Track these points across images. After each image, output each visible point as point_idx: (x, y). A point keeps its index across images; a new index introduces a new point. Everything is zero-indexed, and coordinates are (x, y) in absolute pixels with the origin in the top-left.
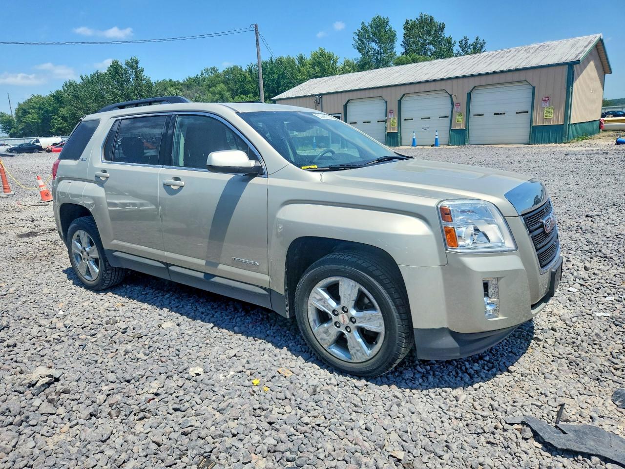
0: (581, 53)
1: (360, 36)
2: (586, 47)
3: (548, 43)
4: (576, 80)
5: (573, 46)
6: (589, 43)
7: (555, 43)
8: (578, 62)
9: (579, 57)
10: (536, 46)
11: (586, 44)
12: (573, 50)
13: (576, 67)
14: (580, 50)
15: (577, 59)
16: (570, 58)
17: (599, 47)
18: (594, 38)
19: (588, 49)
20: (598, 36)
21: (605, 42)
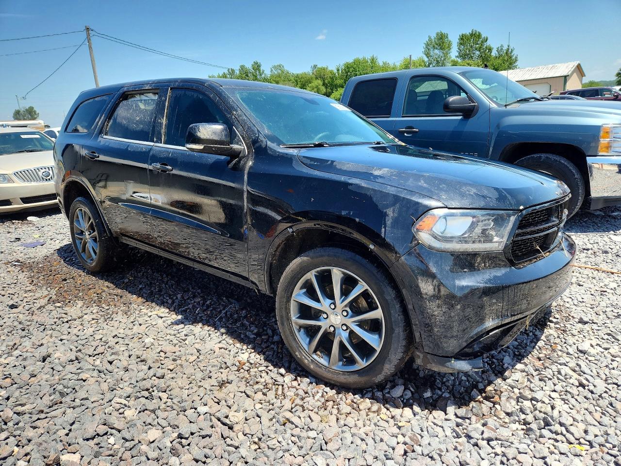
1: (427, 45)
3: (556, 65)
5: (567, 67)
7: (560, 65)
8: (568, 76)
10: (551, 66)
13: (567, 77)
14: (570, 69)
16: (565, 74)
17: (579, 67)
18: (576, 64)
19: (573, 68)
20: (578, 62)
21: (582, 65)
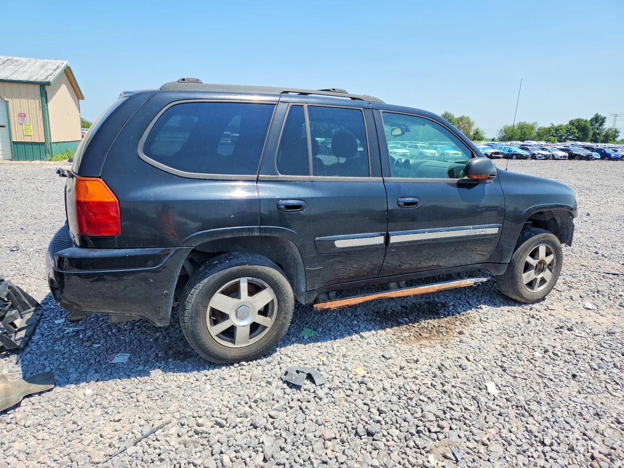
0: (51, 75)
2: (55, 70)
4: (50, 101)
6: (58, 67)
9: (49, 79)
11: (54, 68)
12: (43, 71)
15: (47, 80)
